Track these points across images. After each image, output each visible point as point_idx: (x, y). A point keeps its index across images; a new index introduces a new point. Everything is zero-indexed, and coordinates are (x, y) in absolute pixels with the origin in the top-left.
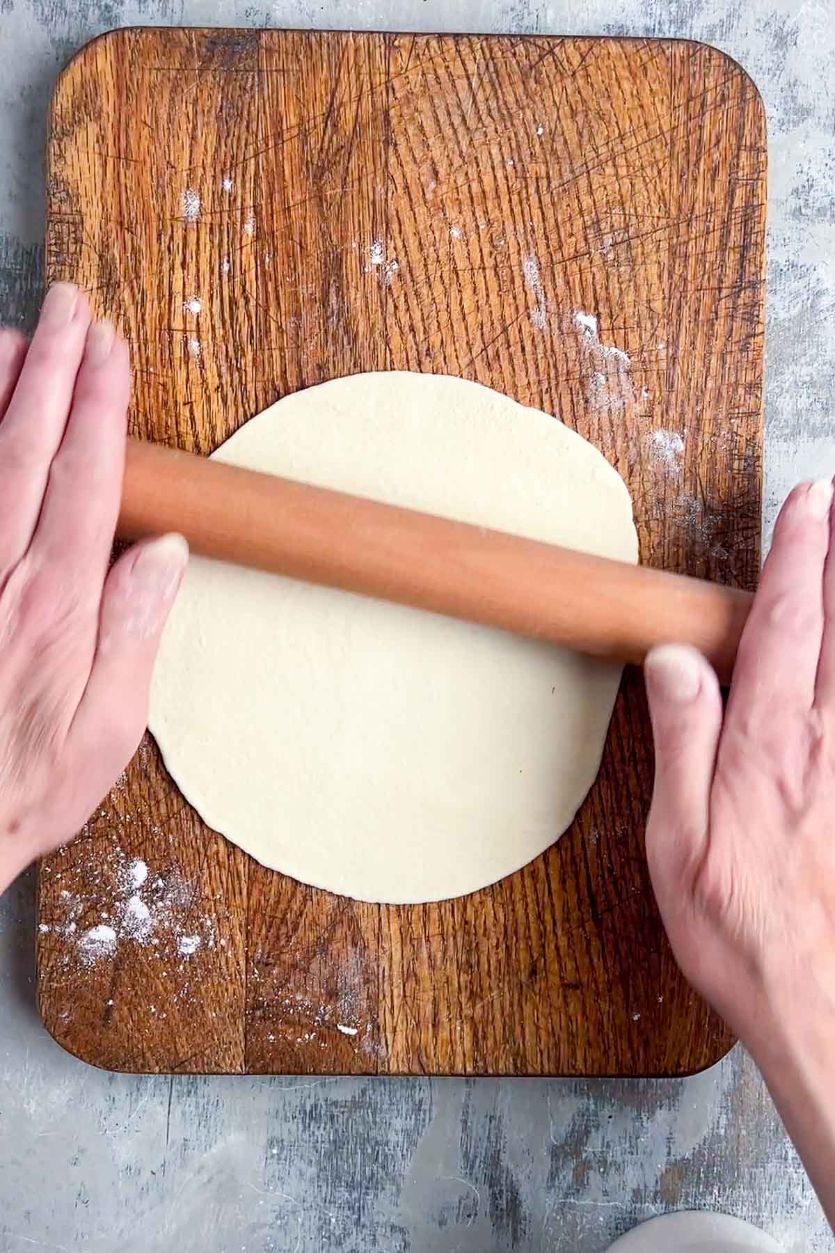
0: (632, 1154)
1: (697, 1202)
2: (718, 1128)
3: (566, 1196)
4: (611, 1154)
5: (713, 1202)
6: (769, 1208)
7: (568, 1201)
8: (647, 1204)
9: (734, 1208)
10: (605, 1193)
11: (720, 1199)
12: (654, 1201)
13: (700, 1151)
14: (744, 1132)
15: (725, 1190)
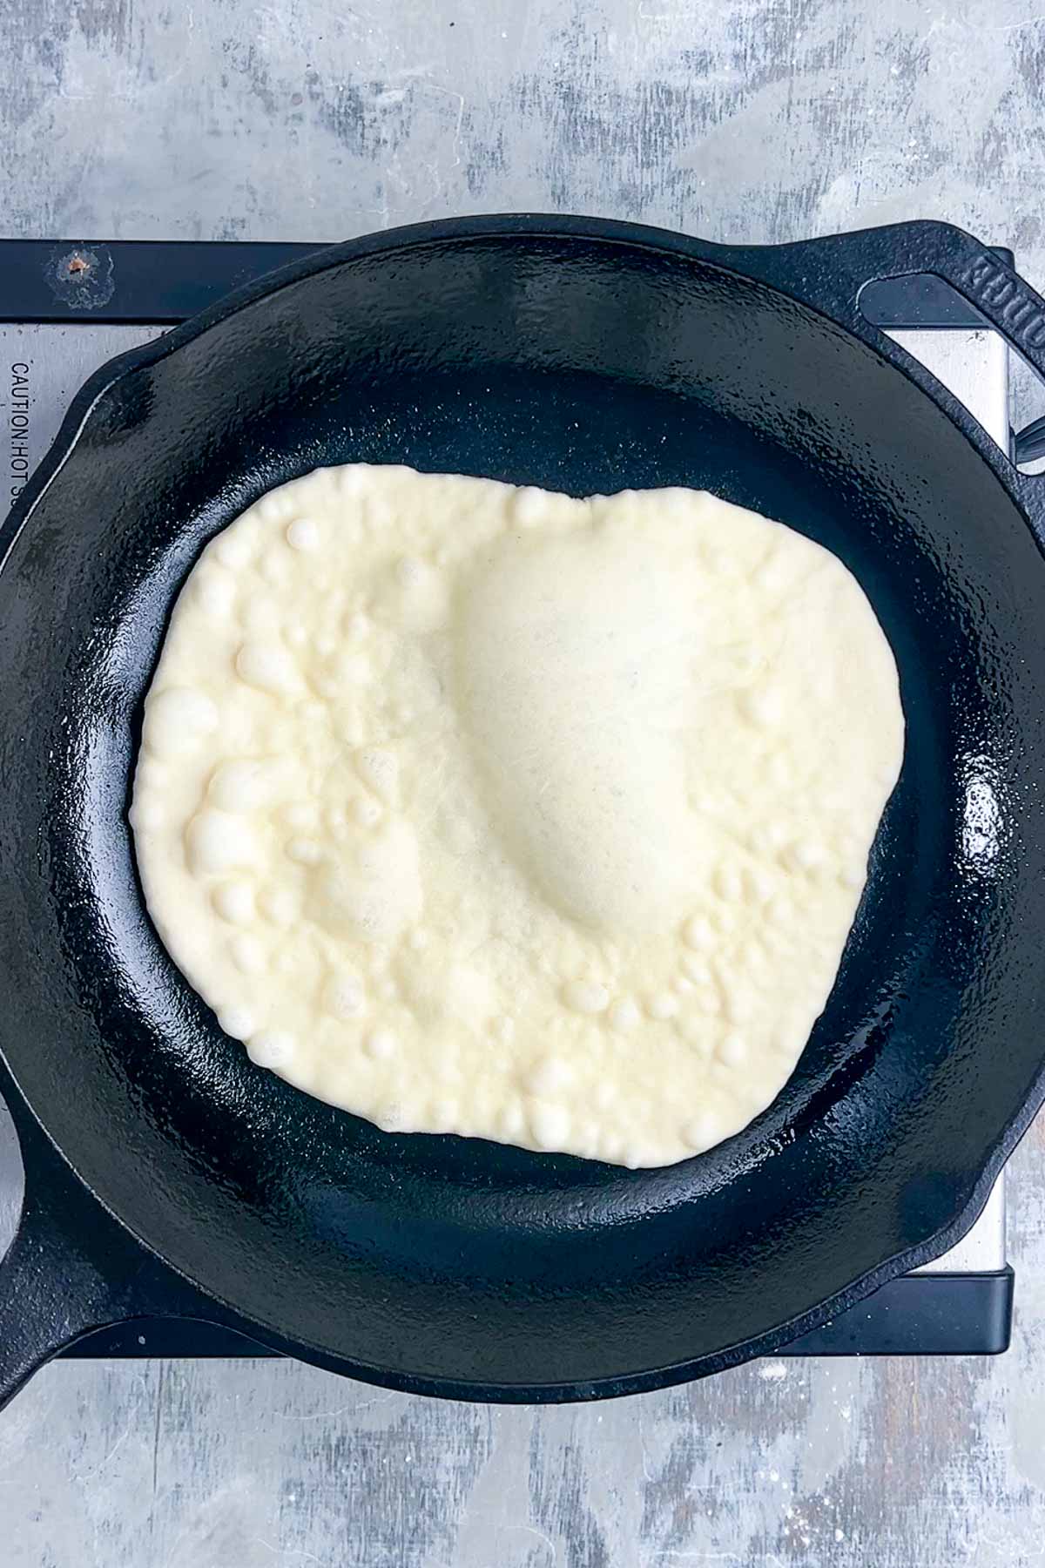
0: (748, 1491)
1: (833, 1551)
2: (857, 1456)
3: (666, 1547)
4: (721, 1492)
5: (852, 1550)
6: (924, 1555)
7: (668, 1553)
8: (768, 1555)
9: (880, 1558)
10: (715, 1542)
11: (861, 1547)
12: (778, 1551)
13: (834, 1487)
14: (890, 1461)
15: (867, 1535)
